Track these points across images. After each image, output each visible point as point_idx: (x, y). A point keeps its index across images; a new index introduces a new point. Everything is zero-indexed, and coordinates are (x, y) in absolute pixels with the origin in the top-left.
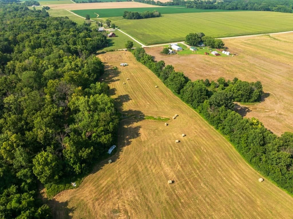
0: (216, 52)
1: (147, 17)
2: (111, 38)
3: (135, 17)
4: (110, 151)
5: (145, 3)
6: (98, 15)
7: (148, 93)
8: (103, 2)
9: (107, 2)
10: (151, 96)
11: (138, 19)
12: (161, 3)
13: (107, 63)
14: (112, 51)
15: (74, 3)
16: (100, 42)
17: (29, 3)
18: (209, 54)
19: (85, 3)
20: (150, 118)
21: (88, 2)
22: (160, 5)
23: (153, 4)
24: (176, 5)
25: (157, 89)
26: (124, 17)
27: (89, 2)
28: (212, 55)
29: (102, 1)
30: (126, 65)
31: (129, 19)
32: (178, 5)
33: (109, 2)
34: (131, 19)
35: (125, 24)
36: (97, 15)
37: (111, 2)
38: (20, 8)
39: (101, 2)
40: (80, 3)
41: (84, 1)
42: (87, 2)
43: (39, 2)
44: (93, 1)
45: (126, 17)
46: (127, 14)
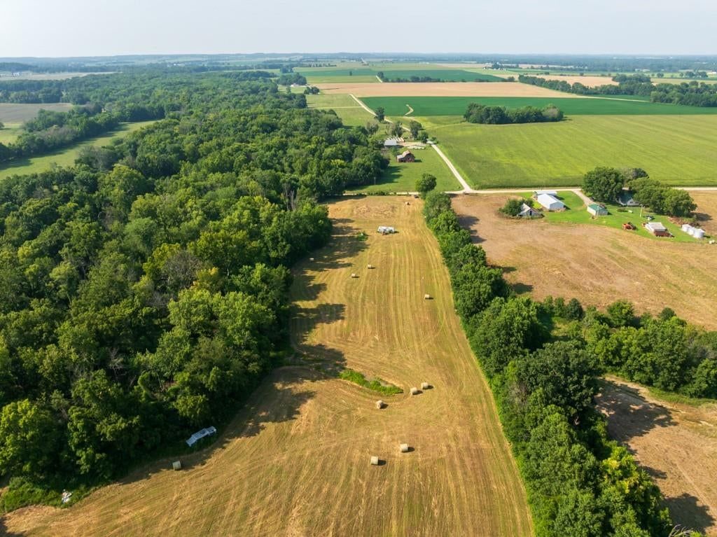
0: (660, 226)
1: (523, 119)
2: (402, 164)
3: (491, 118)
4: (193, 439)
5: (544, 87)
6: (412, 110)
7: (396, 310)
8: (443, 82)
9: (453, 82)
10: (397, 318)
11: (498, 123)
12: (584, 88)
13: (353, 221)
14: (383, 194)
15: (380, 80)
16: (361, 172)
17: (287, 80)
18: (635, 228)
19: (402, 81)
20: (352, 375)
21: (409, 79)
22: (581, 93)
23: (562, 90)
24: (625, 94)
25: (426, 303)
26: (467, 116)
27: (413, 82)
28: (646, 234)
29: (441, 80)
30: (390, 232)
31: (476, 122)
32: (632, 93)
33: (458, 81)
34: (481, 122)
35: (459, 134)
36: (409, 110)
37: (463, 81)
38: (263, 90)
39: (438, 81)
40: (393, 81)
41: (402, 79)
42: (407, 81)
43: (307, 78)
44: (420, 78)
45: (471, 117)
46: (475, 111)
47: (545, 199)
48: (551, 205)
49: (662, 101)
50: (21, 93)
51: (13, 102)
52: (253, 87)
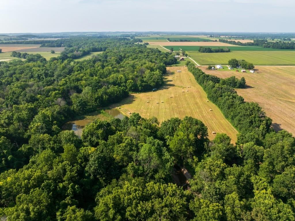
0: (244, 70)
1: (217, 51)
2: (181, 61)
3: (207, 51)
4: (154, 89)
6: (181, 49)
8: (191, 41)
9: (195, 41)
10: (184, 81)
11: (209, 52)
13: (170, 70)
14: (177, 66)
15: (168, 41)
16: (171, 61)
17: (135, 41)
18: (238, 71)
19: (176, 41)
20: (177, 86)
21: (179, 41)
24: (256, 45)
25: (189, 80)
26: (199, 51)
27: (180, 41)
28: (241, 72)
30: (180, 72)
32: (258, 45)
33: (197, 41)
34: (204, 52)
35: (197, 55)
37: (199, 41)
39: (189, 41)
40: (173, 41)
42: (178, 41)
43: (142, 40)
44: (183, 40)
45: (201, 51)
46: (202, 49)
47: (218, 67)
48: (219, 68)
49: (267, 47)
50: (49, 44)
51: (46, 47)
52: (126, 43)
